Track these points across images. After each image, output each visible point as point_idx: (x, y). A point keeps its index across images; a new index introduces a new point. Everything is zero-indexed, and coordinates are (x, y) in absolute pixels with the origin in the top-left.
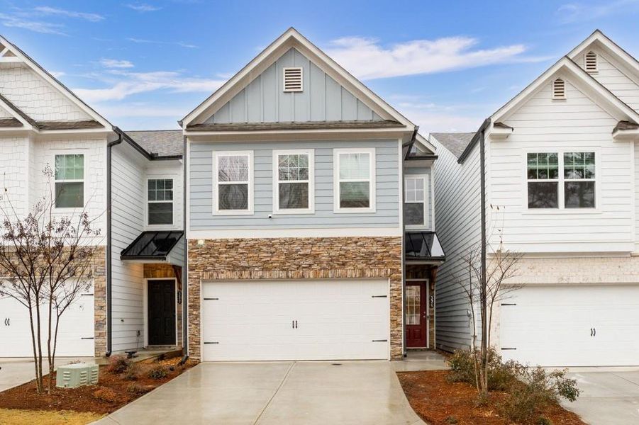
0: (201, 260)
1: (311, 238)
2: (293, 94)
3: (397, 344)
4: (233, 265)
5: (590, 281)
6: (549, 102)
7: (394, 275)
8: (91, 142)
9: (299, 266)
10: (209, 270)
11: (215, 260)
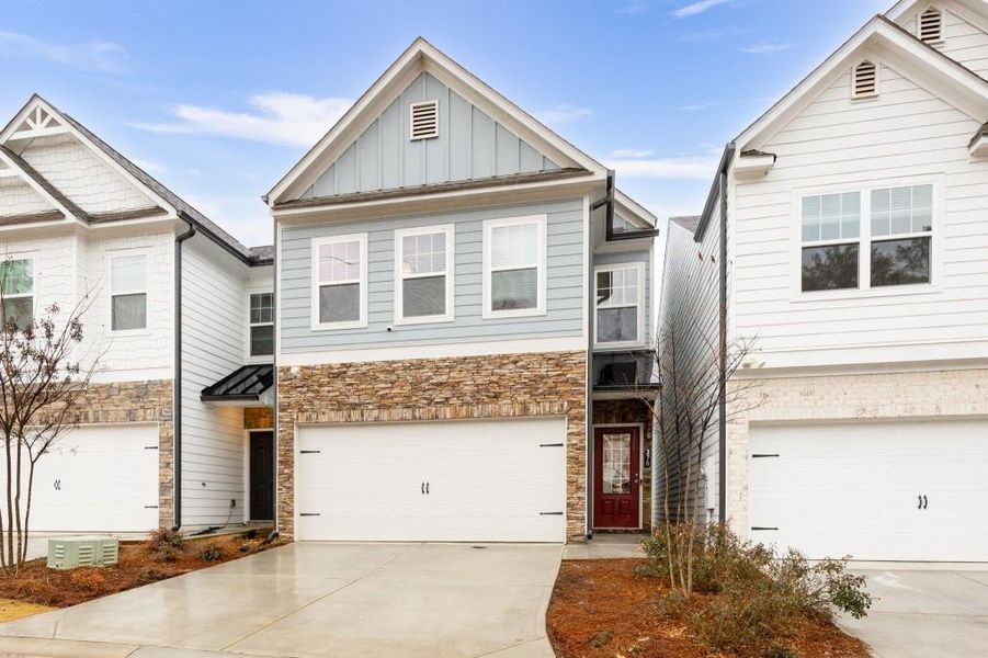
0: (295, 396)
1: (448, 358)
2: (424, 142)
3: (577, 518)
4: (338, 402)
5: (919, 413)
6: (846, 105)
7: (574, 412)
8: (155, 237)
9: (430, 402)
10: (306, 411)
11: (313, 395)
